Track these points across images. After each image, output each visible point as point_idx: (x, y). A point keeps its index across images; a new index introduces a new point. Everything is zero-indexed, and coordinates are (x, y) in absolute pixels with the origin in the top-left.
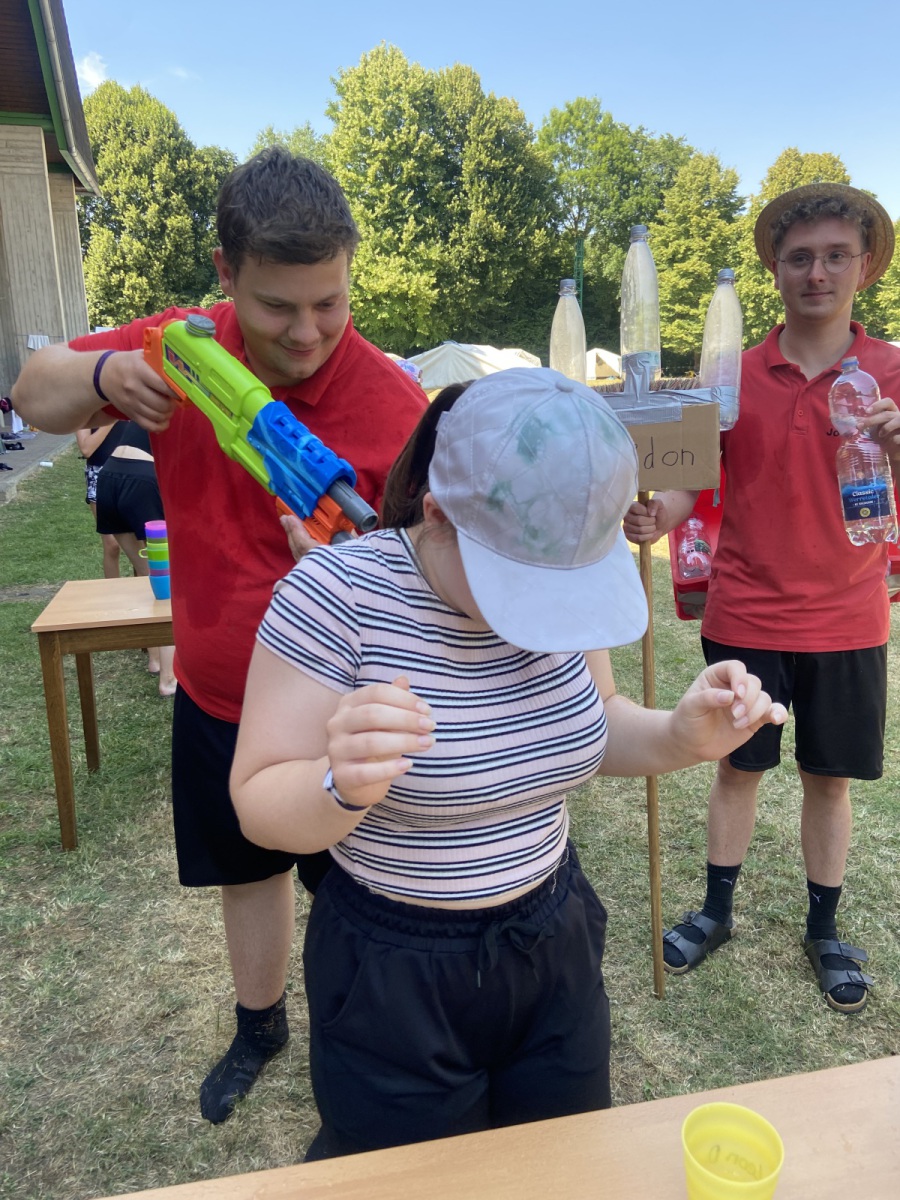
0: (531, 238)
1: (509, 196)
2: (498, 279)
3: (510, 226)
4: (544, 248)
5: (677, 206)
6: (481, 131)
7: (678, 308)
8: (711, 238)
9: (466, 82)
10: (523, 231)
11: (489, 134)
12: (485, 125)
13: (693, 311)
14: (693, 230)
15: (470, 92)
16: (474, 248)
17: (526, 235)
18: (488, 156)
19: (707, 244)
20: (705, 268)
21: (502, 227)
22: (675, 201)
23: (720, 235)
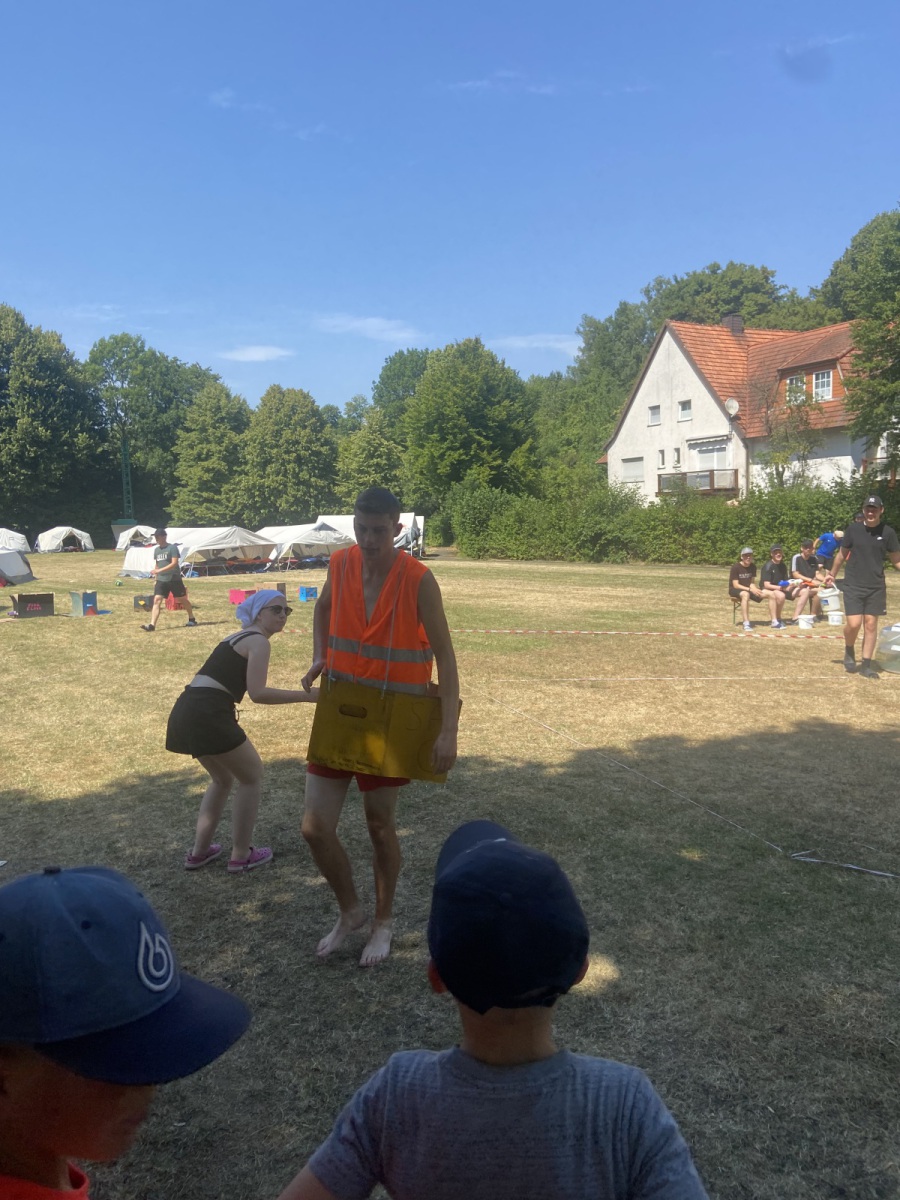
0: (76, 440)
1: (53, 408)
2: (48, 470)
3: (55, 430)
4: (88, 447)
5: (197, 421)
6: (24, 358)
7: (205, 494)
8: (224, 445)
9: (10, 320)
10: (67, 435)
11: (32, 361)
12: (28, 354)
13: (216, 497)
14: (211, 439)
15: (13, 329)
16: (24, 446)
17: (71, 437)
18: (31, 377)
19: (222, 449)
20: (223, 466)
21: (46, 431)
22: (196, 416)
23: (231, 443)
